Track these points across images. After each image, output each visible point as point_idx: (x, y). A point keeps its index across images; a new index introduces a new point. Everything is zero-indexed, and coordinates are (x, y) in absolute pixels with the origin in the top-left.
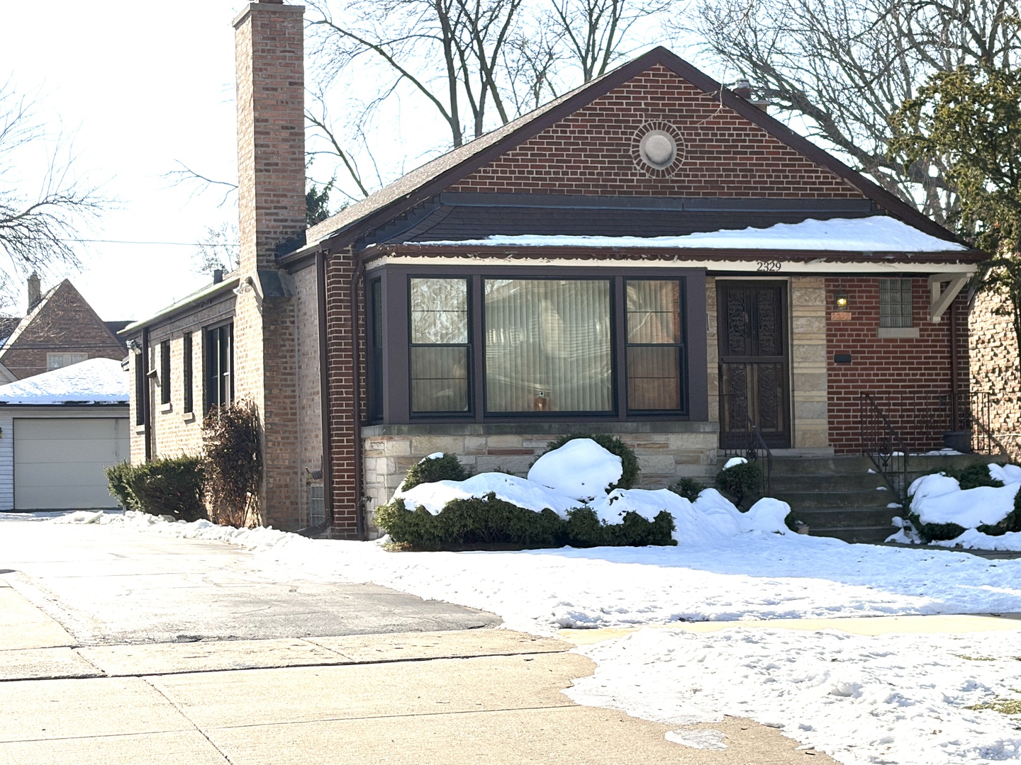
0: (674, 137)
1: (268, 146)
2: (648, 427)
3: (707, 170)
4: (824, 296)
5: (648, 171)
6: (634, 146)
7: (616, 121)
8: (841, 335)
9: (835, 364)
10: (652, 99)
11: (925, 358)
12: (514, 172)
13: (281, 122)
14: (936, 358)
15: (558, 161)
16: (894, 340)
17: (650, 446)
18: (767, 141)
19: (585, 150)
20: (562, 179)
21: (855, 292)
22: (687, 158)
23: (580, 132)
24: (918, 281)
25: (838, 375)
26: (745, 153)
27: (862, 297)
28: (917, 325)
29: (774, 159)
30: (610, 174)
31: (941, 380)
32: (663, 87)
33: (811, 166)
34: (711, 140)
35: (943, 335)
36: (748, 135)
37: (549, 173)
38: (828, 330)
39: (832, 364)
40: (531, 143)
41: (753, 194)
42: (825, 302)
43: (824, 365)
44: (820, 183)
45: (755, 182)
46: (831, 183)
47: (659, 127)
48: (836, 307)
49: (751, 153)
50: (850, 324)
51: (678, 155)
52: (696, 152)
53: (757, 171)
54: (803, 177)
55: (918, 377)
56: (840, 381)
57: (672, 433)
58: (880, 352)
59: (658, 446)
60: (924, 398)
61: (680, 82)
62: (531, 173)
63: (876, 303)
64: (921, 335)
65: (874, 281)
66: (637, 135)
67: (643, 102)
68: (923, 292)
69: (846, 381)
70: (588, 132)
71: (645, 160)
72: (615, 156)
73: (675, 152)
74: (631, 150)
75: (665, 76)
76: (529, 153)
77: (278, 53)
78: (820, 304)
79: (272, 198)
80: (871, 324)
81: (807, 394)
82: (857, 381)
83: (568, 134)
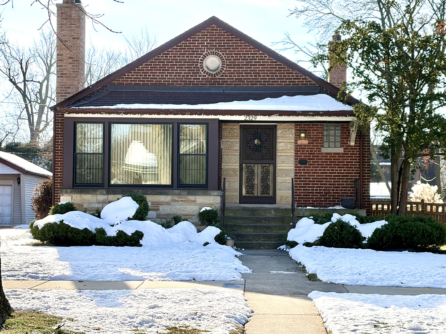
0: (220, 58)
1: (62, 66)
2: (186, 192)
3: (237, 73)
4: (294, 132)
5: (207, 74)
6: (201, 63)
7: (192, 51)
8: (302, 151)
9: (299, 165)
10: (210, 41)
11: (347, 162)
12: (142, 75)
13: (69, 55)
14: (353, 162)
15: (163, 70)
16: (331, 154)
17: (186, 201)
18: (267, 59)
19: (177, 65)
20: (165, 78)
21: (310, 130)
22: (226, 68)
23: (174, 57)
24: (344, 125)
25: (300, 170)
26: (256, 65)
27: (314, 133)
28: (343, 146)
29: (270, 68)
30: (188, 76)
31: (355, 173)
32: (216, 35)
33: (289, 70)
34: (239, 59)
35: (356, 151)
36: (258, 57)
37: (159, 76)
38: (296, 148)
39: (297, 164)
40: (150, 62)
41: (259, 84)
42: (294, 135)
43: (293, 165)
44: (294, 79)
45: (261, 79)
46: (300, 79)
47: (213, 53)
48: (300, 138)
49: (259, 65)
50: (307, 146)
51: (222, 66)
52: (231, 65)
53: (262, 73)
54: (286, 76)
55: (342, 171)
56: (301, 173)
57: (198, 195)
58: (323, 159)
59: (191, 201)
60: (345, 182)
61: (224, 32)
62: (150, 76)
63: (321, 135)
64: (344, 151)
65: (320, 125)
66: (202, 58)
67: (205, 42)
68: (346, 130)
69: (304, 173)
70: (178, 57)
71: (206, 69)
72: (191, 68)
73: (221, 65)
74: (199, 64)
75: (217, 30)
76: (149, 66)
77: (68, 25)
78: (292, 136)
79: (64, 89)
80: (319, 146)
81: (284, 178)
82: (310, 173)
83: (169, 58)
